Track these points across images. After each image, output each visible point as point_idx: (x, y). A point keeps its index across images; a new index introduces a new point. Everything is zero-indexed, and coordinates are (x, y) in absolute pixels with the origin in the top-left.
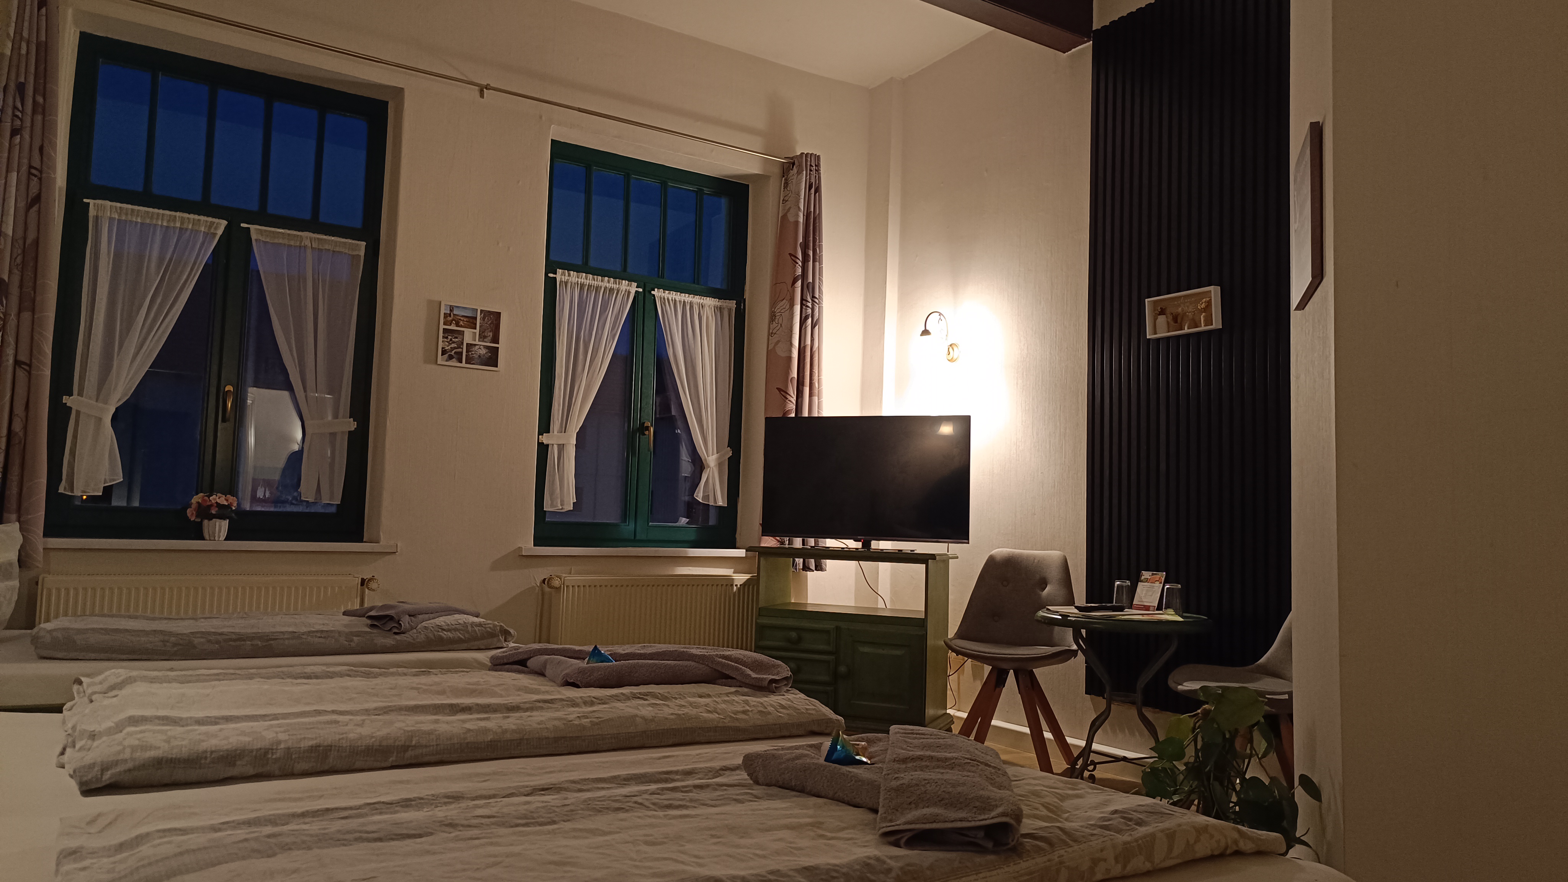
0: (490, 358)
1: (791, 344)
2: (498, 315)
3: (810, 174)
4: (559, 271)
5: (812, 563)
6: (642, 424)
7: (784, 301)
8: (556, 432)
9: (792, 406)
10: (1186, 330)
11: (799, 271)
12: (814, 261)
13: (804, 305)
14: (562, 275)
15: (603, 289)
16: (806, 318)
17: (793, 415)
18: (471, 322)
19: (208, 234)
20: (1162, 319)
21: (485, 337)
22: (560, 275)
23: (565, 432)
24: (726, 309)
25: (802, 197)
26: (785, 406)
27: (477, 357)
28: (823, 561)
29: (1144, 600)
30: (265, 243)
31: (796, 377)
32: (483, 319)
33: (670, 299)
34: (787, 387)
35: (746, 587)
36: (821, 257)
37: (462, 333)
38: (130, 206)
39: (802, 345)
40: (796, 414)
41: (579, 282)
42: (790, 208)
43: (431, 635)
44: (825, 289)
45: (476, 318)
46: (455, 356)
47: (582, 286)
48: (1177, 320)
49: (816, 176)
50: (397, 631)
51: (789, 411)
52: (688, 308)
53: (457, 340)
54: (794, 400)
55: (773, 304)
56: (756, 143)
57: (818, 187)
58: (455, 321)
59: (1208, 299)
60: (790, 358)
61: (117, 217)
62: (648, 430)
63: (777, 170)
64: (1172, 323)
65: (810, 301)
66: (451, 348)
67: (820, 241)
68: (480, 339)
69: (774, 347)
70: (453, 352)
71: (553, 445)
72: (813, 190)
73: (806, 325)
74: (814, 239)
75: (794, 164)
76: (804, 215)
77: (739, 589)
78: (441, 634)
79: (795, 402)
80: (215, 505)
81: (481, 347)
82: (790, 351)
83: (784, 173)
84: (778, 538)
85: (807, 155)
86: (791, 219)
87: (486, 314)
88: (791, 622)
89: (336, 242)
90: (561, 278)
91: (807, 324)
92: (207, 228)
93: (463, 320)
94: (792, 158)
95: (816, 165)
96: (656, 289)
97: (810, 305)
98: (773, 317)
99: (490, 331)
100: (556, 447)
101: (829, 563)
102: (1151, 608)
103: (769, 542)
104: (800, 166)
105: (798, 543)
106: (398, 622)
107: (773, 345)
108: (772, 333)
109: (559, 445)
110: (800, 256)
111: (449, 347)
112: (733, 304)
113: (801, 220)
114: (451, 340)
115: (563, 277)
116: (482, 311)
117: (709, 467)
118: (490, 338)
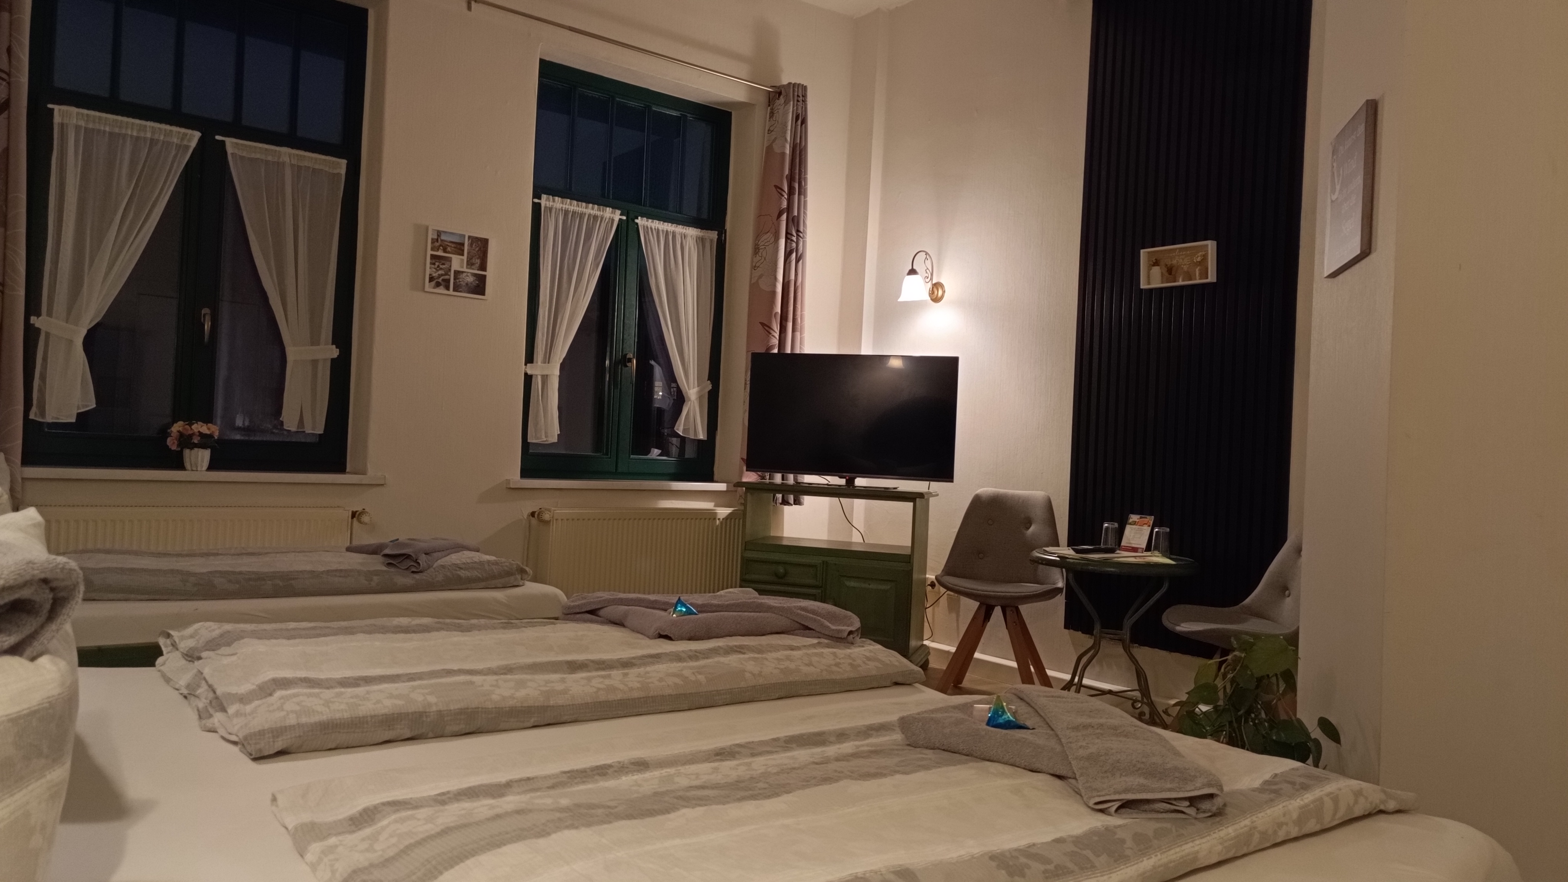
0: (478, 286)
1: (776, 279)
2: (485, 242)
3: (797, 104)
4: (544, 197)
5: (791, 498)
6: (625, 356)
7: (769, 234)
8: (539, 363)
9: (775, 341)
10: (1180, 283)
11: (785, 204)
12: (799, 194)
13: (789, 239)
14: (546, 200)
15: (587, 216)
16: (791, 252)
17: (776, 351)
18: (459, 248)
19: (180, 146)
20: (1156, 270)
21: (473, 264)
22: (545, 201)
23: (548, 363)
24: (709, 240)
25: (789, 127)
26: (768, 341)
27: (464, 284)
28: (802, 497)
29: (1132, 542)
30: (242, 158)
31: (779, 311)
32: (471, 245)
33: (653, 228)
34: (770, 322)
35: (728, 521)
36: (805, 190)
37: (449, 260)
38: (97, 114)
39: (786, 281)
40: (779, 350)
41: (564, 209)
42: (775, 139)
43: (449, 574)
44: (809, 222)
45: (463, 244)
46: (442, 283)
47: (566, 212)
48: (1171, 271)
49: (802, 107)
50: (415, 570)
51: (772, 347)
52: (670, 238)
53: (444, 266)
54: (777, 335)
55: (757, 236)
56: (743, 70)
57: (804, 118)
58: (442, 246)
59: (1204, 253)
60: (774, 293)
61: (83, 125)
62: (631, 362)
63: (762, 100)
64: (1166, 274)
65: (795, 234)
66: (439, 275)
67: (806, 173)
68: (469, 267)
69: (757, 281)
70: (441, 279)
71: (537, 375)
72: (799, 122)
73: (790, 259)
74: (800, 170)
75: (780, 94)
76: (790, 147)
77: (721, 523)
78: (459, 572)
79: (778, 337)
80: (198, 434)
81: (469, 274)
82: (775, 286)
83: (769, 102)
84: (759, 473)
85: (794, 84)
86: (777, 149)
87: (474, 240)
88: (776, 557)
89: (316, 159)
90: (546, 204)
91: (792, 259)
92: (179, 140)
93: (451, 246)
94: (779, 87)
95: (803, 96)
96: (639, 218)
97: (794, 239)
98: (756, 250)
99: (478, 258)
100: (539, 378)
101: (807, 499)
102: (1140, 550)
103: (750, 477)
104: (787, 96)
105: (778, 478)
106: (416, 561)
107: (756, 278)
108: (755, 266)
109: (543, 376)
110: (786, 189)
111: (437, 273)
112: (714, 235)
113: (788, 151)
114: (438, 266)
115: (548, 203)
116: (469, 237)
117: (689, 400)
118: (477, 265)
